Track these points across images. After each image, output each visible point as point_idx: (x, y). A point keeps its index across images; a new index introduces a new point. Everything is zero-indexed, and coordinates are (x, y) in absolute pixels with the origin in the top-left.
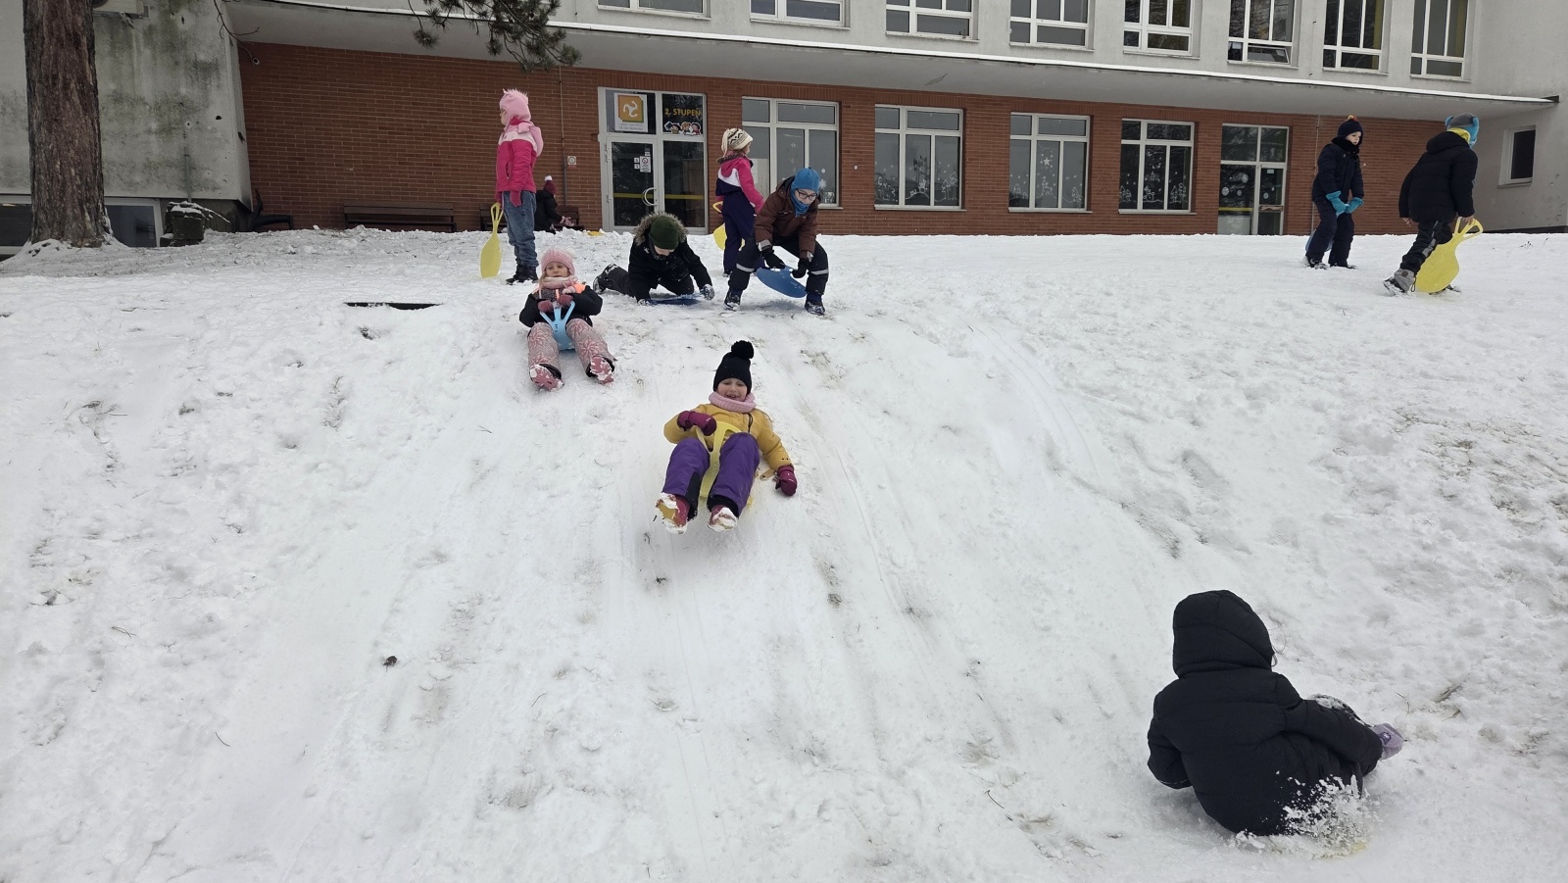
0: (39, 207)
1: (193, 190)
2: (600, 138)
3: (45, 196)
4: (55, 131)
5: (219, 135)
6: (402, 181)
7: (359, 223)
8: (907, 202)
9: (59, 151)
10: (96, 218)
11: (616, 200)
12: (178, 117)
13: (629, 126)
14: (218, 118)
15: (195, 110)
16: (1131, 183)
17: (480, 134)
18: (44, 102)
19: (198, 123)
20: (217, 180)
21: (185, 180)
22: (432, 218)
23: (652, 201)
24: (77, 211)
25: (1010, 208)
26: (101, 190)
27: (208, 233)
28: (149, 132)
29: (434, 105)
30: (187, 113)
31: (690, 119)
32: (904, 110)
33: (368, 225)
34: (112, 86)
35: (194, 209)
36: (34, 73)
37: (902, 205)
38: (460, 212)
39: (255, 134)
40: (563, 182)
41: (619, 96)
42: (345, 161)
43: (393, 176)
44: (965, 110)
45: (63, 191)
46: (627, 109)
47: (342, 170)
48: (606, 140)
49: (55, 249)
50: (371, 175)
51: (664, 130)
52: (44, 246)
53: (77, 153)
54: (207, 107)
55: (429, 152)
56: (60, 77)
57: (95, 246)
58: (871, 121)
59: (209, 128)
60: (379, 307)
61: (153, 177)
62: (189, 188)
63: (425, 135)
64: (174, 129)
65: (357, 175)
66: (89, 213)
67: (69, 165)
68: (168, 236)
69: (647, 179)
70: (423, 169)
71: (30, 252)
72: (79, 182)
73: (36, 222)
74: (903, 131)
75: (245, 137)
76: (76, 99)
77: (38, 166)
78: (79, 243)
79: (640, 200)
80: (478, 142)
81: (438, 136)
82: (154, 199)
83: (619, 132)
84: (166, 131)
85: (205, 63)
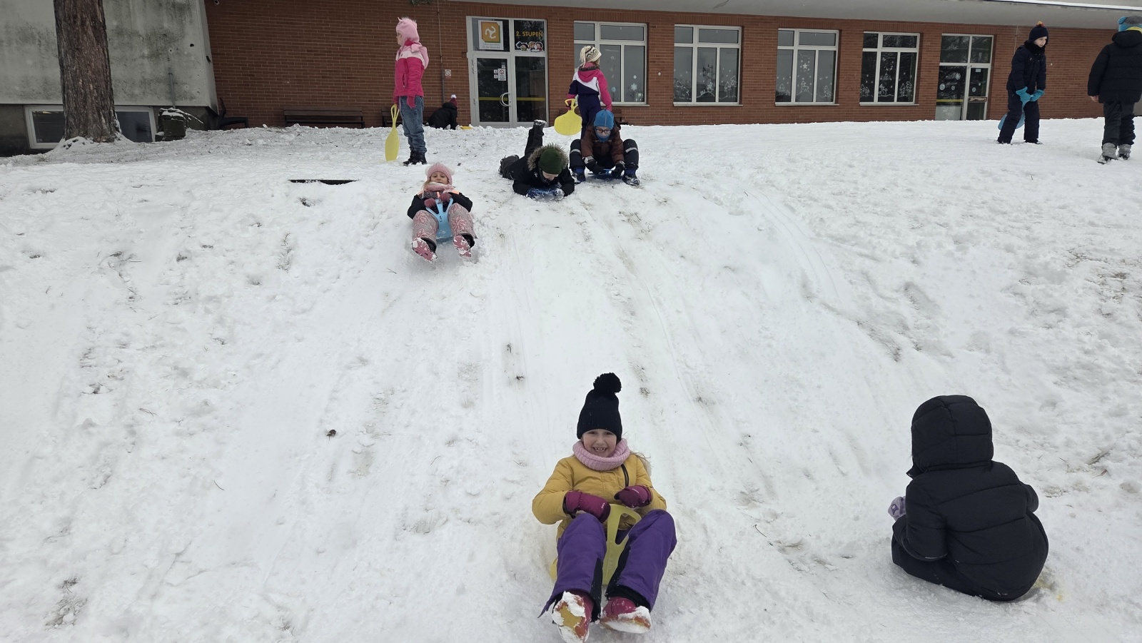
0: (69, 113)
1: (176, 100)
2: (469, 55)
3: (73, 105)
4: (78, 57)
5: (193, 58)
6: (325, 90)
7: (296, 123)
8: (698, 100)
9: (81, 72)
10: (110, 120)
11: (480, 101)
12: (164, 45)
13: (490, 46)
14: (192, 45)
15: (174, 40)
16: (869, 82)
17: (380, 54)
18: (68, 36)
19: (177, 49)
20: (194, 92)
21: (170, 93)
22: (347, 118)
23: (507, 102)
24: (96, 116)
25: (776, 103)
26: (112, 100)
27: (188, 131)
28: (143, 57)
29: (347, 33)
30: (169, 43)
31: (535, 39)
32: (696, 28)
33: (302, 124)
34: (115, 23)
35: (177, 113)
36: (60, 14)
37: (694, 102)
38: (367, 113)
39: (218, 58)
40: (442, 90)
41: (482, 23)
42: (283, 76)
43: (319, 87)
44: (743, 27)
45: (85, 101)
46: (488, 32)
47: (282, 83)
48: (473, 56)
49: (82, 144)
50: (302, 87)
51: (516, 48)
52: (74, 141)
53: (93, 73)
54: (183, 37)
55: (344, 68)
56: (79, 16)
57: (110, 142)
58: (671, 37)
59: (186, 53)
60: (314, 183)
61: (148, 90)
62: (173, 98)
63: (341, 55)
64: (161, 54)
65: (292, 86)
66: (104, 117)
67: (89, 82)
68: (161, 134)
69: (504, 86)
70: (340, 81)
71: (64, 146)
72: (96, 94)
73: (67, 124)
74: (696, 45)
75: (211, 59)
76: (90, 32)
77: (66, 83)
78: (99, 139)
79: (498, 102)
80: (378, 60)
81: (350, 56)
82: (149, 106)
83: (482, 50)
84: (155, 56)
85: (180, 4)
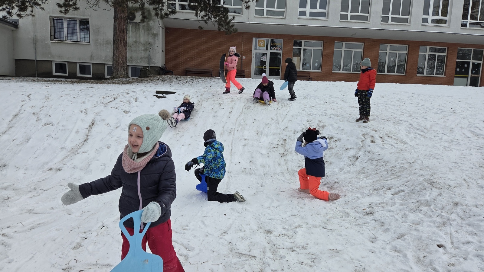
0: (114, 68)
1: (150, 64)
2: (253, 51)
4: (118, 51)
5: (157, 51)
6: (200, 62)
8: (344, 71)
9: (118, 56)
11: (255, 68)
12: (148, 47)
14: (157, 47)
15: (152, 45)
18: (116, 45)
19: (152, 48)
20: (156, 62)
23: (265, 69)
24: (121, 69)
29: (210, 43)
31: (278, 46)
32: (344, 43)
34: (134, 39)
36: (115, 38)
37: (341, 71)
38: (215, 71)
39: (167, 50)
41: (259, 40)
44: (364, 43)
45: (118, 65)
46: (261, 43)
47: (186, 59)
50: (193, 61)
51: (271, 49)
53: (122, 56)
56: (120, 39)
58: (333, 46)
59: (155, 49)
61: (142, 61)
63: (207, 50)
65: (190, 61)
67: (120, 59)
70: (206, 59)
74: (344, 49)
77: (114, 58)
79: (262, 68)
81: (210, 51)
83: (258, 50)
84: (146, 50)
85: (155, 34)
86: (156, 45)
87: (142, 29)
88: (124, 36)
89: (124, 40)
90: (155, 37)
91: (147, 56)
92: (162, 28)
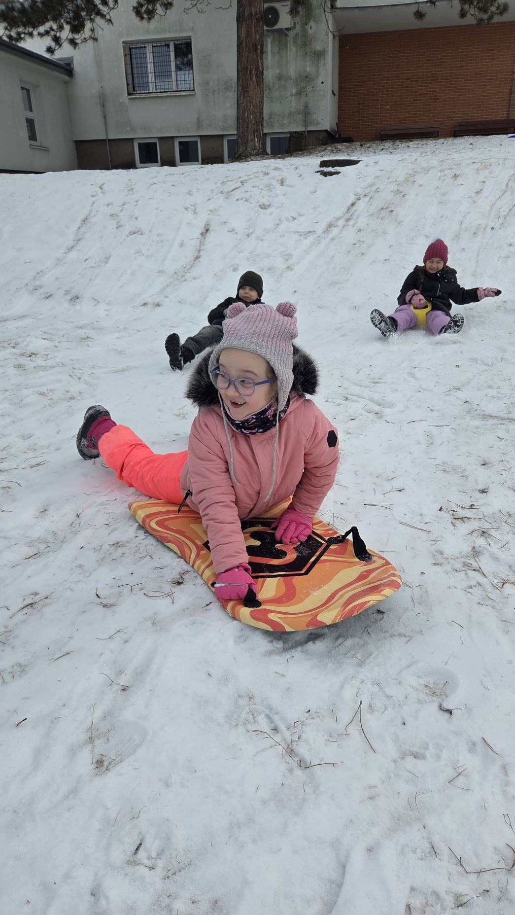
1: (307, 126)
5: (322, 93)
10: (260, 140)
12: (305, 85)
14: (322, 83)
15: (312, 80)
18: (243, 83)
19: (313, 87)
20: (319, 120)
21: (305, 121)
22: (427, 132)
24: (252, 137)
26: (262, 125)
29: (439, 60)
30: (309, 82)
34: (278, 71)
36: (240, 67)
38: (443, 129)
39: (343, 91)
42: (386, 102)
43: (410, 109)
47: (383, 108)
50: (398, 110)
54: (318, 77)
55: (432, 91)
56: (249, 68)
59: (318, 89)
61: (292, 120)
63: (431, 80)
64: (303, 92)
65: (391, 110)
70: (427, 102)
75: (336, 92)
77: (239, 116)
84: (299, 93)
85: (319, 51)
86: (320, 80)
87: (292, 44)
88: (257, 59)
89: (257, 69)
90: (318, 61)
91: (302, 107)
92: (334, 36)
